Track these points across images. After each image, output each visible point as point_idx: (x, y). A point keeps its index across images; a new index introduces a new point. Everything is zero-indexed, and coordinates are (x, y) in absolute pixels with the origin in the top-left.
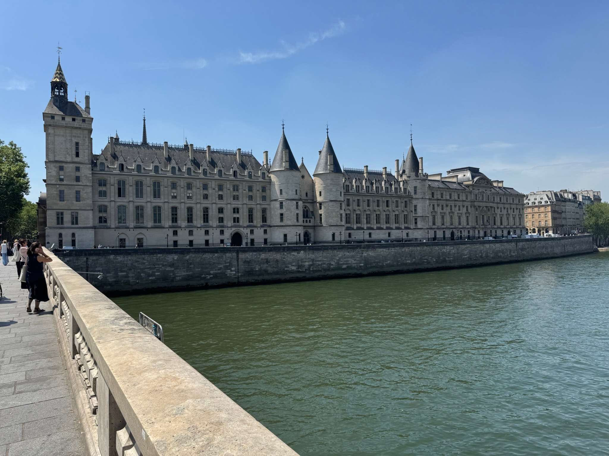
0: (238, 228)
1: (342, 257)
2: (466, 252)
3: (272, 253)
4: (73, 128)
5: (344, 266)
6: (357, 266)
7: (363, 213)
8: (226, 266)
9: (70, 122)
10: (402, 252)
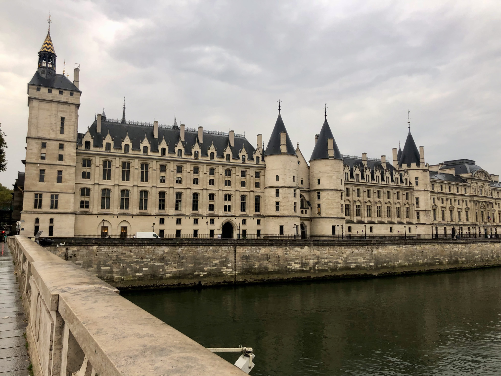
0: (230, 218)
1: (350, 254)
2: (477, 252)
3: (272, 247)
4: (59, 102)
5: (353, 266)
6: (367, 265)
7: (364, 204)
8: (222, 261)
9: (56, 95)
10: (414, 250)
